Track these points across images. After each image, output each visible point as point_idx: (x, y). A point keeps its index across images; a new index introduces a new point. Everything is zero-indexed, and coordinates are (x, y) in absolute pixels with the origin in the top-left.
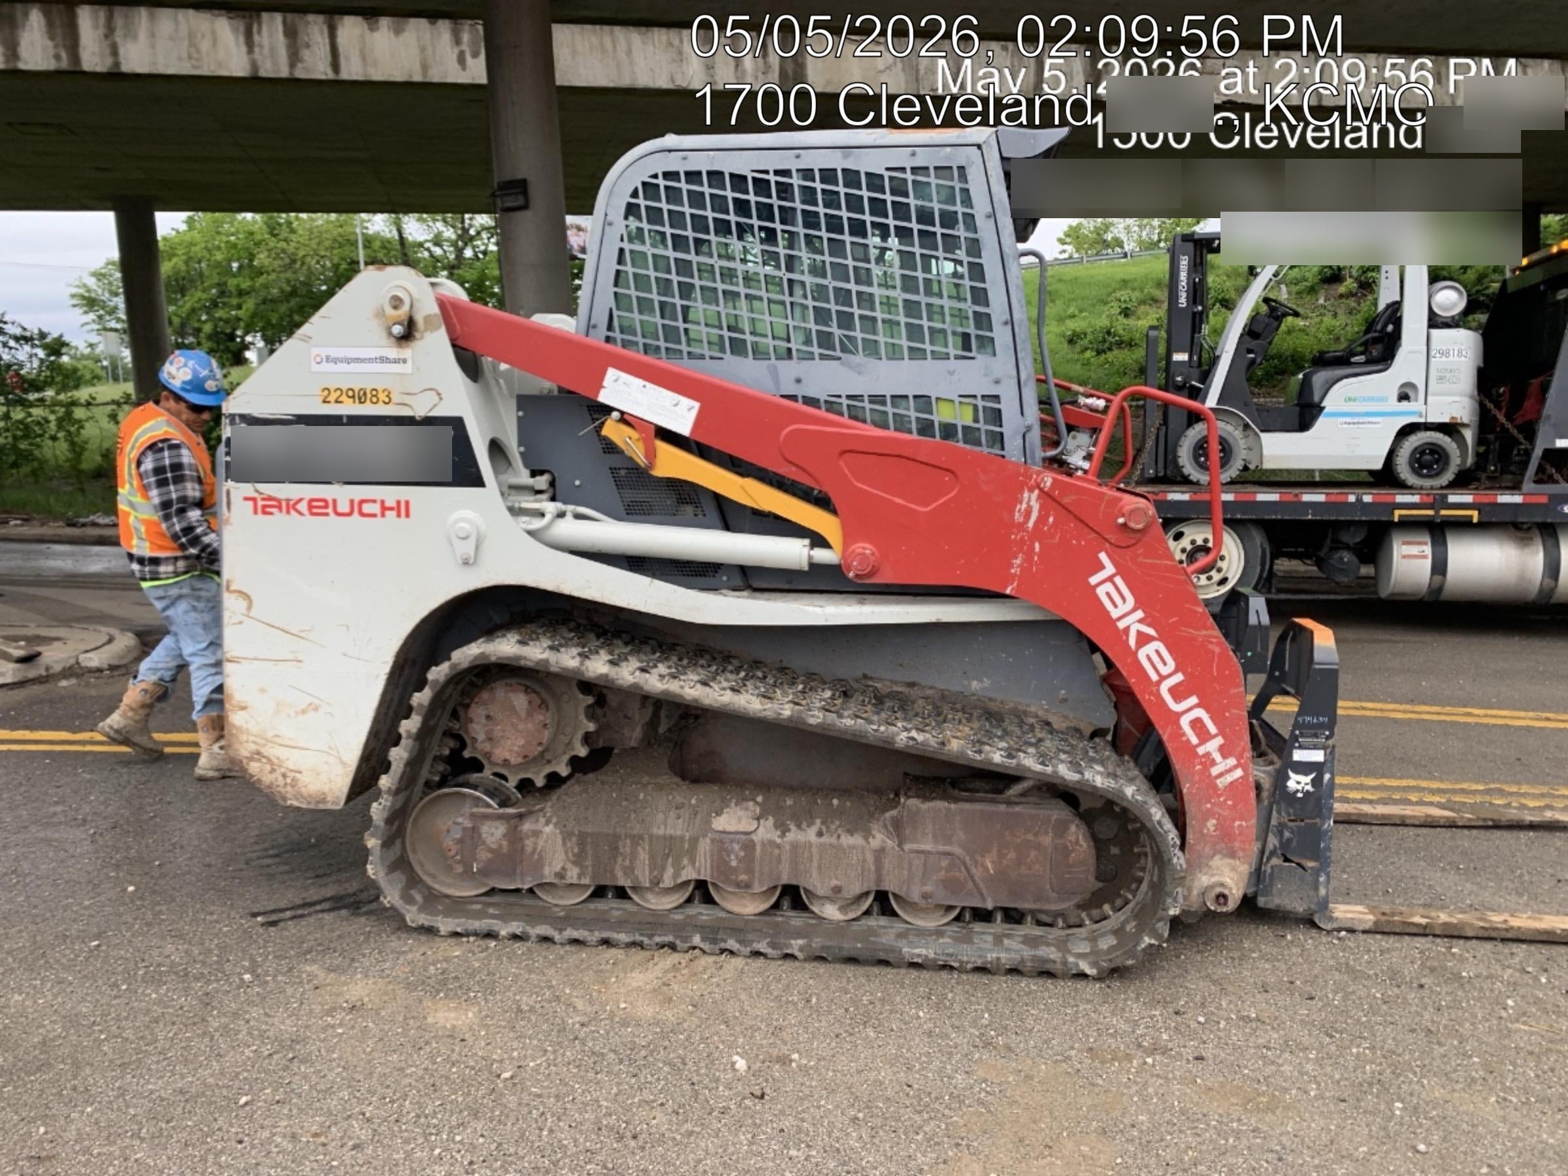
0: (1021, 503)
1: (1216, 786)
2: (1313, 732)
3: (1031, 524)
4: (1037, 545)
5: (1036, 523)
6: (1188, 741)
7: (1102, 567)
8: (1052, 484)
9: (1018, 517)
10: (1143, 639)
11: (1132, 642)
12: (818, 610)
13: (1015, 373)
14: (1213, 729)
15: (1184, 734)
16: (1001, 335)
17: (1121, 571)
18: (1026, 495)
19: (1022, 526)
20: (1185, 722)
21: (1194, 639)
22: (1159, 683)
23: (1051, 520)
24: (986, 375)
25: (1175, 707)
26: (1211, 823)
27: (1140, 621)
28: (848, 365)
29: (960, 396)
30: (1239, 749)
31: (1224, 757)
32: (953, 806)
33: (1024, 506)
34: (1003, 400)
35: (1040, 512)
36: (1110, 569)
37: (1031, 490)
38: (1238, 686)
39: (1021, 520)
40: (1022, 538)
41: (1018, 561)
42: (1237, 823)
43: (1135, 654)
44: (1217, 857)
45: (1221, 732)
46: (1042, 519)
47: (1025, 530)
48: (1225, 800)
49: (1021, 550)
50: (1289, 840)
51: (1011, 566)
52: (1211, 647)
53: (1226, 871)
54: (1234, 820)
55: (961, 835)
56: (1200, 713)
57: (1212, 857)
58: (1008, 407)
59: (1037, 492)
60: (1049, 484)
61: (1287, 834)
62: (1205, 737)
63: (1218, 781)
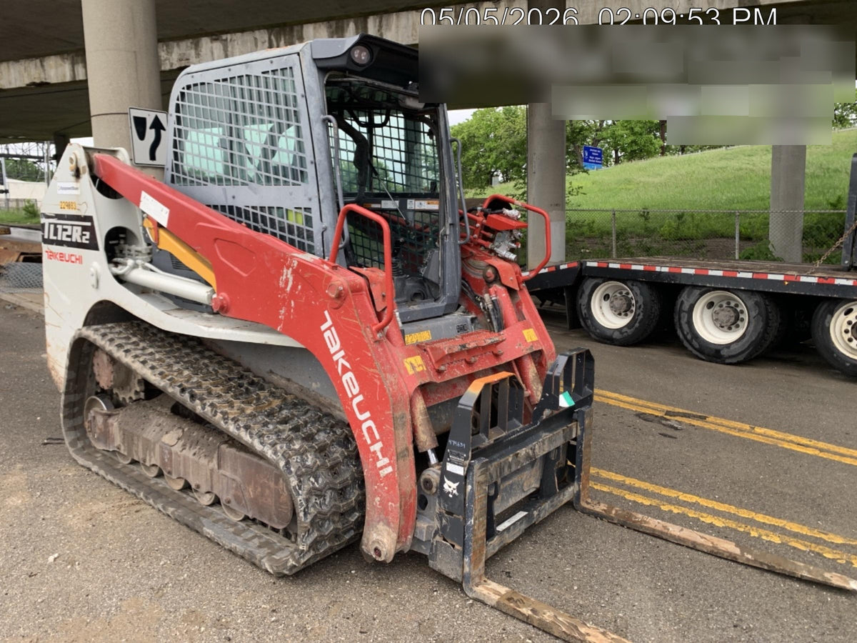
0: (282, 275)
1: (379, 475)
2: (457, 452)
3: (288, 289)
4: (292, 303)
5: (292, 289)
6: (366, 440)
7: (325, 321)
8: (298, 265)
9: (281, 284)
10: (345, 370)
11: (340, 370)
12: (206, 329)
13: (317, 194)
14: (377, 437)
15: (363, 436)
16: (310, 170)
17: (335, 324)
18: (285, 270)
19: (283, 290)
20: (364, 426)
21: (367, 373)
22: (352, 399)
23: (300, 287)
24: (305, 195)
25: (361, 417)
26: (378, 499)
27: (343, 357)
28: (250, 188)
29: (296, 208)
30: (390, 453)
31: (383, 456)
32: (237, 453)
33: (284, 277)
34: (313, 210)
35: (293, 282)
36: (329, 323)
37: (288, 268)
38: (390, 410)
39: (283, 286)
40: (284, 298)
41: (282, 311)
42: (390, 503)
43: (341, 378)
44: (381, 523)
45: (381, 440)
46: (294, 287)
47: (285, 292)
48: (384, 486)
49: (284, 305)
50: (445, 526)
51: (279, 314)
52: (375, 380)
53: (385, 534)
54: (388, 501)
55: (240, 470)
56: (370, 423)
57: (379, 522)
58: (315, 215)
59: (291, 269)
60: (295, 265)
61: (444, 521)
62: (374, 441)
63: (381, 472)
